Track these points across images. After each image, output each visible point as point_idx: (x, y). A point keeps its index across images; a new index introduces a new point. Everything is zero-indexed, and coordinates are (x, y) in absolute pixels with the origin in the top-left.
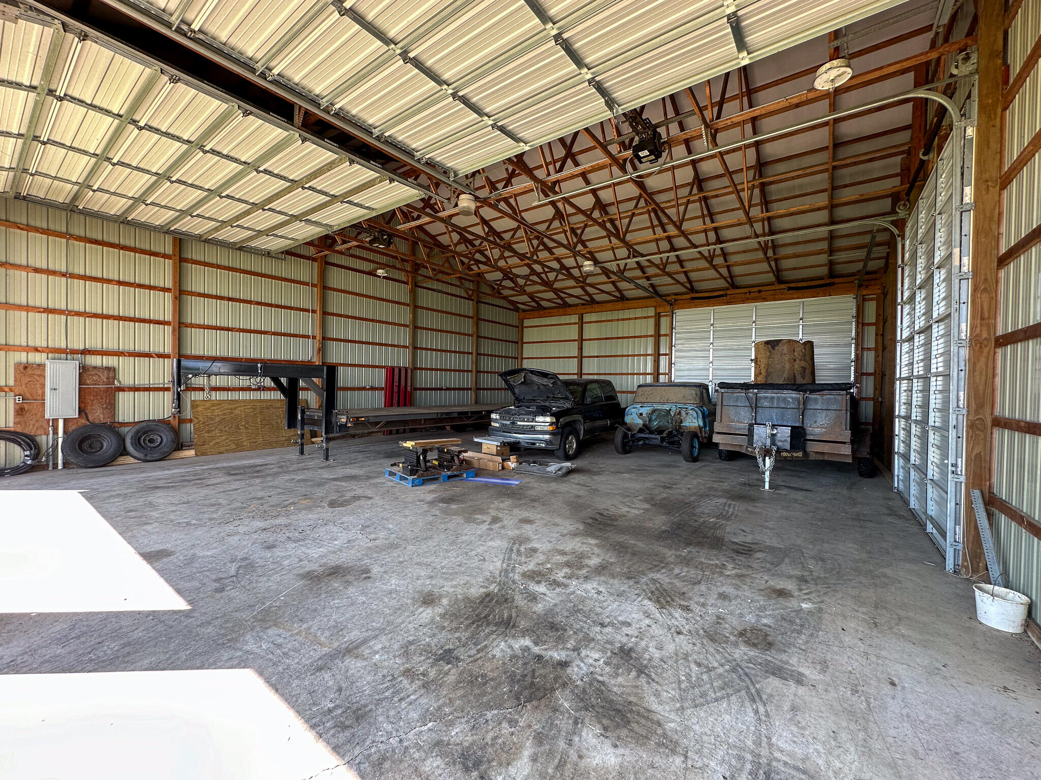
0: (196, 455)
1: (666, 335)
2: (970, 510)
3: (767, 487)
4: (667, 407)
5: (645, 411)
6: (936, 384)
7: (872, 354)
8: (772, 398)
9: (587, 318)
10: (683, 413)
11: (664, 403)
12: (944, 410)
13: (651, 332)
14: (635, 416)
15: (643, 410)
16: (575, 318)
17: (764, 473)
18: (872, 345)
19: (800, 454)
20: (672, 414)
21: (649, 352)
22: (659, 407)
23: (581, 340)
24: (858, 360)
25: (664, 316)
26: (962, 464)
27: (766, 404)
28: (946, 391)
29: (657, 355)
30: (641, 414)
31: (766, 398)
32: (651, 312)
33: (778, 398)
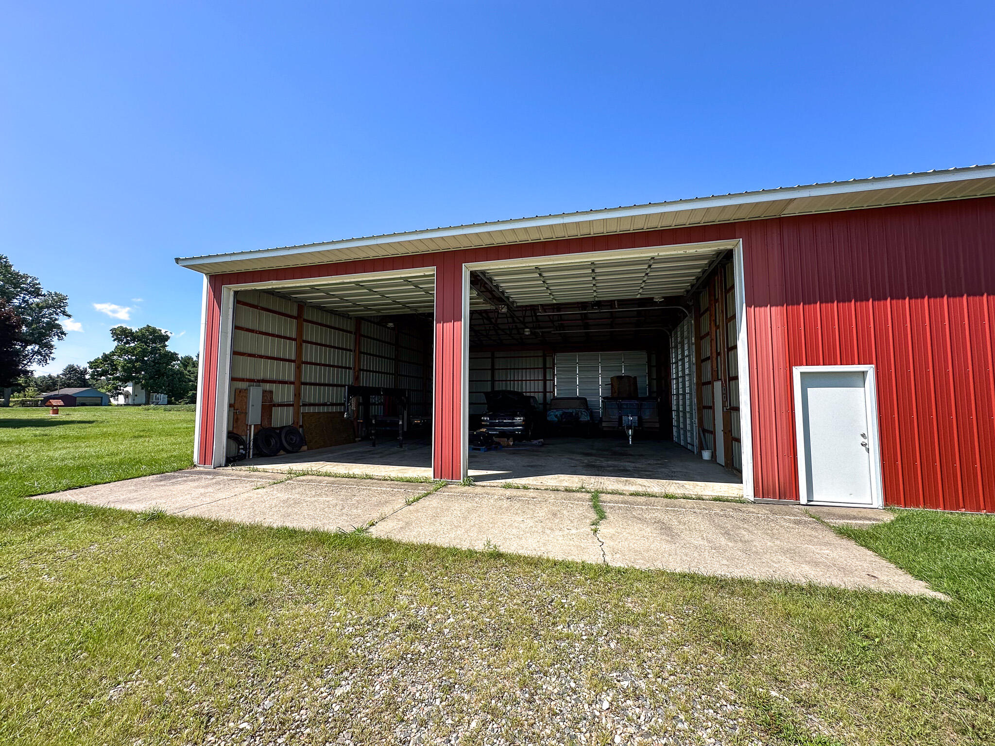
0: (308, 449)
1: (550, 368)
2: (699, 433)
3: (630, 443)
4: (570, 411)
5: (559, 413)
6: (688, 396)
7: (655, 381)
8: (627, 404)
9: (497, 354)
10: (580, 414)
11: (568, 409)
12: (691, 405)
13: (541, 366)
14: (553, 416)
15: (557, 413)
16: (489, 354)
17: (629, 437)
18: (655, 377)
19: (641, 428)
20: (574, 414)
21: (540, 378)
22: (567, 411)
23: (493, 369)
24: (650, 385)
25: (548, 356)
26: (696, 420)
27: (625, 407)
28: (691, 399)
29: (545, 380)
30: (557, 415)
31: (624, 404)
32: (540, 353)
33: (630, 404)
